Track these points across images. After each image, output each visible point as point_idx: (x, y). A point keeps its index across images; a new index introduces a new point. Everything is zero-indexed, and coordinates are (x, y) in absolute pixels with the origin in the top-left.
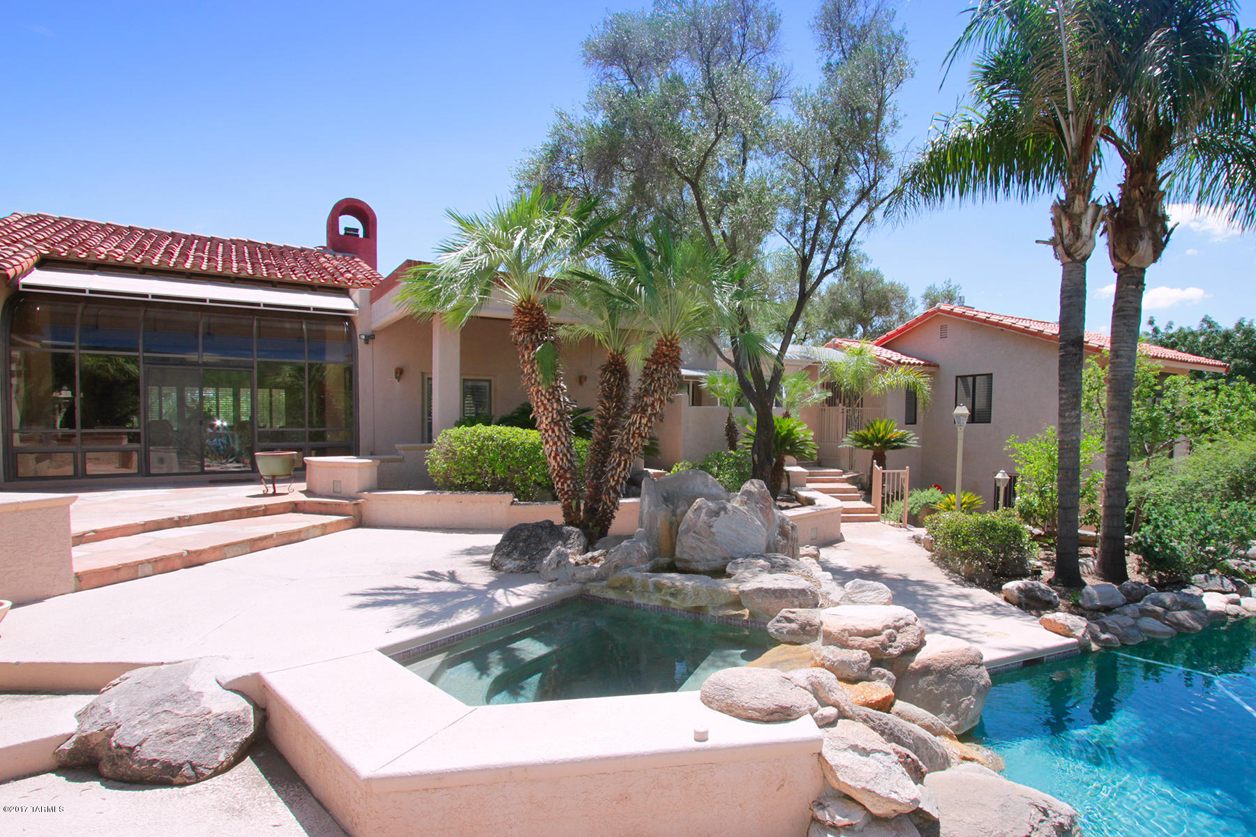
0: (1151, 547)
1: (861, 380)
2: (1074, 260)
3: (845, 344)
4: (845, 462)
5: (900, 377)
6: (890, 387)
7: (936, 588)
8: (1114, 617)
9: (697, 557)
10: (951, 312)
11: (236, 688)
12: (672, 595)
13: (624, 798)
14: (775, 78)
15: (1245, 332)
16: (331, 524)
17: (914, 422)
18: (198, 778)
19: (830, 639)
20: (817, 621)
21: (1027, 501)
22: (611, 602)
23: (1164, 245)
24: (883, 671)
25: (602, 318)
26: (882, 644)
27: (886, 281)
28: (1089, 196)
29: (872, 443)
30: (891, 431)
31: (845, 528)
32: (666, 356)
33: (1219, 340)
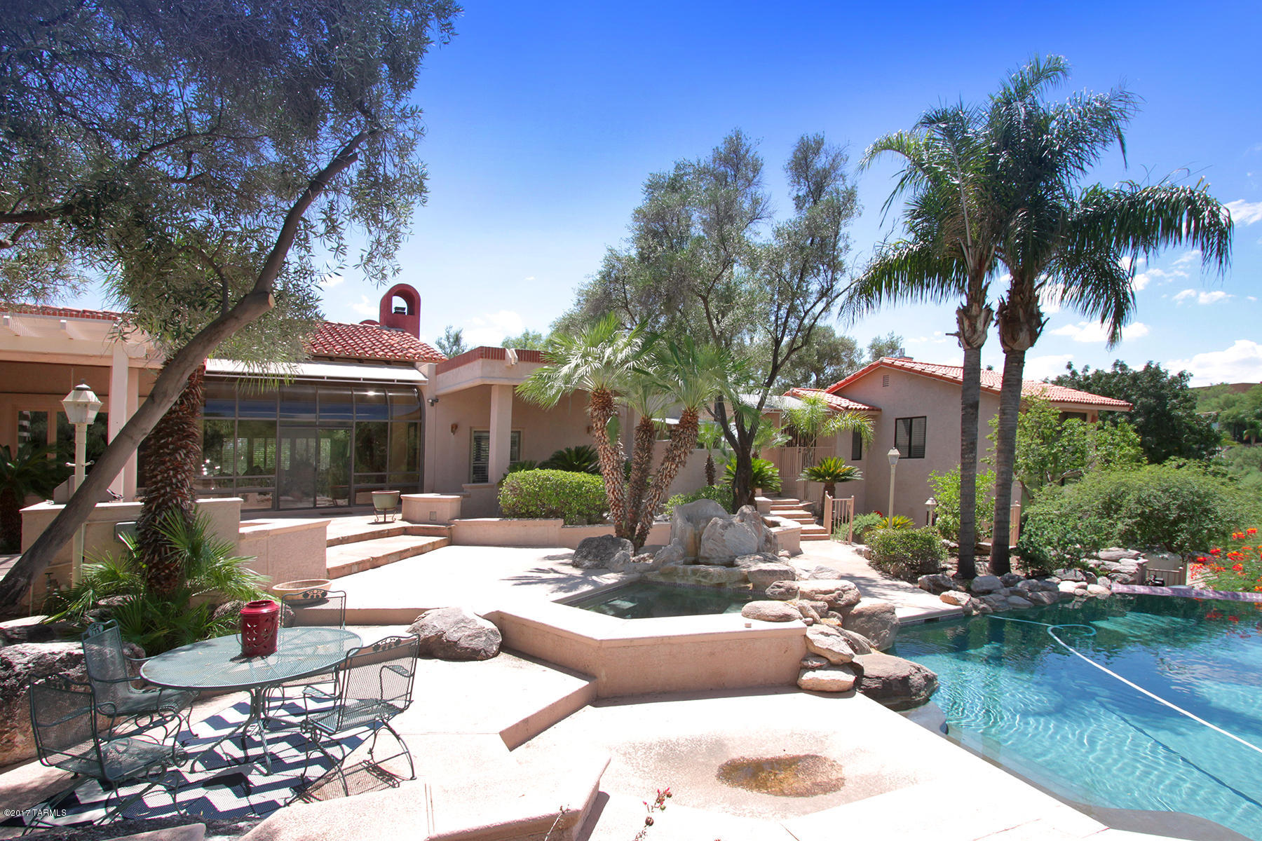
0: (1026, 550)
1: (814, 424)
2: (972, 348)
3: (802, 392)
4: (801, 492)
5: (848, 421)
6: (839, 429)
7: (875, 581)
8: (991, 596)
9: (714, 556)
10: (892, 365)
11: (488, 617)
12: (703, 577)
13: (712, 654)
14: (756, 202)
15: (1151, 375)
16: (437, 542)
17: (860, 459)
18: (488, 657)
19: (804, 596)
20: (796, 587)
21: (945, 521)
22: (661, 583)
23: (1037, 335)
24: (835, 613)
25: (637, 393)
26: (835, 598)
27: (838, 335)
28: (984, 302)
29: (824, 477)
30: (840, 467)
31: (804, 545)
32: (689, 423)
33: (1128, 381)
